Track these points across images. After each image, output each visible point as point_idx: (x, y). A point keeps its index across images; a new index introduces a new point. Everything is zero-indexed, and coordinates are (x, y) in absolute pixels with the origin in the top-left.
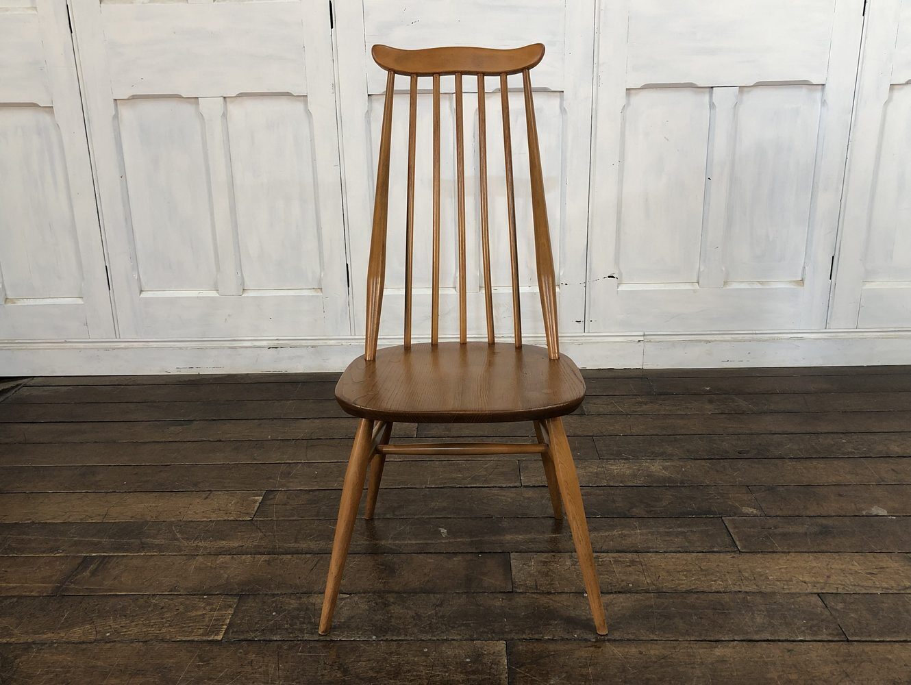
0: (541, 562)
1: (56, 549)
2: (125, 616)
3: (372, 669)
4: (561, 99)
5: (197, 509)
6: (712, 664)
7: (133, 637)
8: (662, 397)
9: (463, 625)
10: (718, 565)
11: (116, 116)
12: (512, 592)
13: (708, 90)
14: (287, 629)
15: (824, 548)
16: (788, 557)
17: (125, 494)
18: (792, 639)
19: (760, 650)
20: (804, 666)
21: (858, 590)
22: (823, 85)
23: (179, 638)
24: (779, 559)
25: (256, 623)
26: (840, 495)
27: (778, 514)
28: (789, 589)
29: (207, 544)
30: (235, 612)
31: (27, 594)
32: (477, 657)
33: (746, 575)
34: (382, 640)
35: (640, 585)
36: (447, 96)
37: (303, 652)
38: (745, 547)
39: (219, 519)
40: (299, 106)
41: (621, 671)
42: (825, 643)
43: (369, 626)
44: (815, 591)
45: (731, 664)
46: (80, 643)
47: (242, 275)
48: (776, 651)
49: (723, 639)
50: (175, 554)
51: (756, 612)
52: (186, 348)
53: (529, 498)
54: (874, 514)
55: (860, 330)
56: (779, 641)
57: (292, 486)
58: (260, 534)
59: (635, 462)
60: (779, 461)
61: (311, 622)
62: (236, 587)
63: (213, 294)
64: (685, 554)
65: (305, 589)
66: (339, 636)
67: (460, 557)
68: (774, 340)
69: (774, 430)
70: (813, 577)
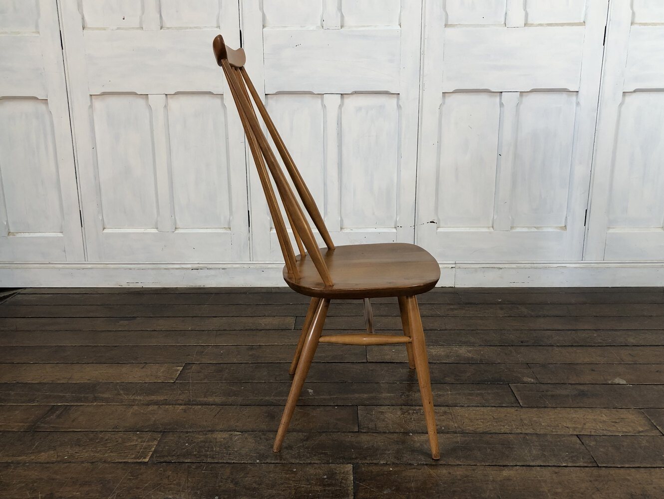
0: (380, 412)
1: (33, 401)
2: (79, 445)
3: (255, 482)
4: (397, 99)
5: (134, 374)
6: (501, 481)
7: (83, 459)
8: (468, 305)
9: (322, 453)
10: (506, 416)
11: (91, 107)
12: (358, 432)
13: (499, 94)
14: (195, 455)
15: (582, 405)
16: (557, 411)
17: (85, 365)
18: (558, 465)
19: (535, 473)
20: (567, 484)
21: (605, 433)
22: (577, 92)
23: (117, 461)
24: (549, 412)
26: (592, 370)
27: (549, 382)
28: (556, 432)
29: (141, 398)
30: (158, 443)
31: (10, 430)
32: (332, 475)
33: (526, 422)
34: (264, 463)
35: (450, 428)
36: (320, 96)
37: (206, 470)
38: (525, 404)
39: (151, 381)
40: (218, 102)
41: (435, 485)
42: (582, 468)
43: (255, 454)
44: (575, 433)
45: (514, 481)
46: (45, 463)
47: (175, 217)
48: (546, 473)
49: (509, 465)
50: (118, 404)
51: (532, 447)
52: (134, 269)
53: (372, 370)
54: (617, 383)
55: (606, 262)
56: (549, 466)
57: (204, 361)
58: (180, 392)
59: (447, 347)
60: (550, 348)
61: (213, 451)
62: (161, 426)
63: (154, 231)
64: (482, 408)
65: (210, 429)
66: (233, 460)
67: (322, 408)
68: (545, 268)
69: (546, 328)
70: (573, 424)
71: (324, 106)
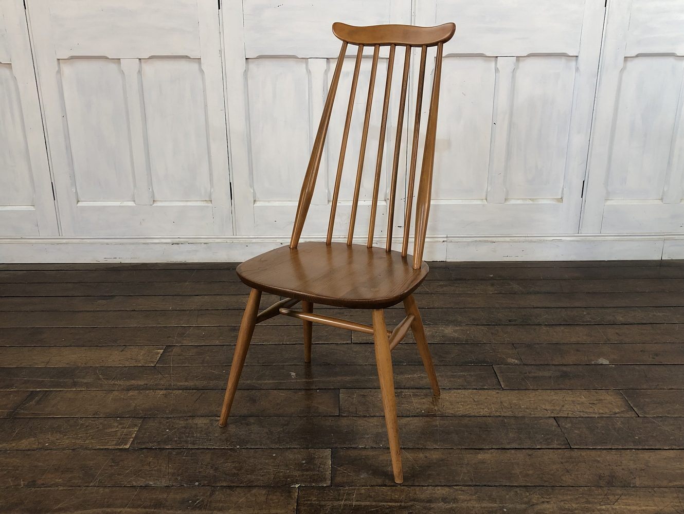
0: (361, 395)
1: (11, 386)
2: (60, 432)
3: (235, 468)
5: (115, 358)
6: (475, 464)
7: (65, 447)
8: (459, 281)
9: (302, 438)
10: (486, 398)
11: (59, 72)
12: (339, 416)
13: (494, 58)
14: (176, 441)
15: (562, 386)
16: (537, 393)
17: (62, 348)
18: (533, 447)
19: (509, 455)
20: (538, 466)
21: (582, 414)
22: (577, 56)
23: (98, 447)
24: (529, 394)
25: (154, 437)
26: (578, 350)
27: (532, 364)
28: (534, 414)
29: (121, 383)
30: (139, 429)
32: (310, 460)
33: (505, 404)
34: (244, 448)
35: (430, 411)
36: (304, 60)
37: (187, 457)
38: (507, 386)
39: (131, 365)
40: (195, 66)
41: (411, 469)
42: (555, 450)
43: (235, 439)
44: (552, 416)
45: (488, 464)
46: (27, 450)
47: (152, 189)
48: (520, 456)
49: (484, 448)
50: (98, 389)
51: (509, 430)
52: (111, 243)
53: (356, 352)
54: (600, 363)
55: (603, 235)
56: (524, 449)
57: (185, 343)
58: (160, 376)
59: (434, 327)
60: (537, 327)
61: (193, 437)
62: (141, 412)
63: (131, 204)
64: (463, 390)
65: (190, 414)
66: (213, 445)
67: (304, 392)
68: (540, 241)
69: (535, 305)
70: (552, 406)
71: (309, 72)
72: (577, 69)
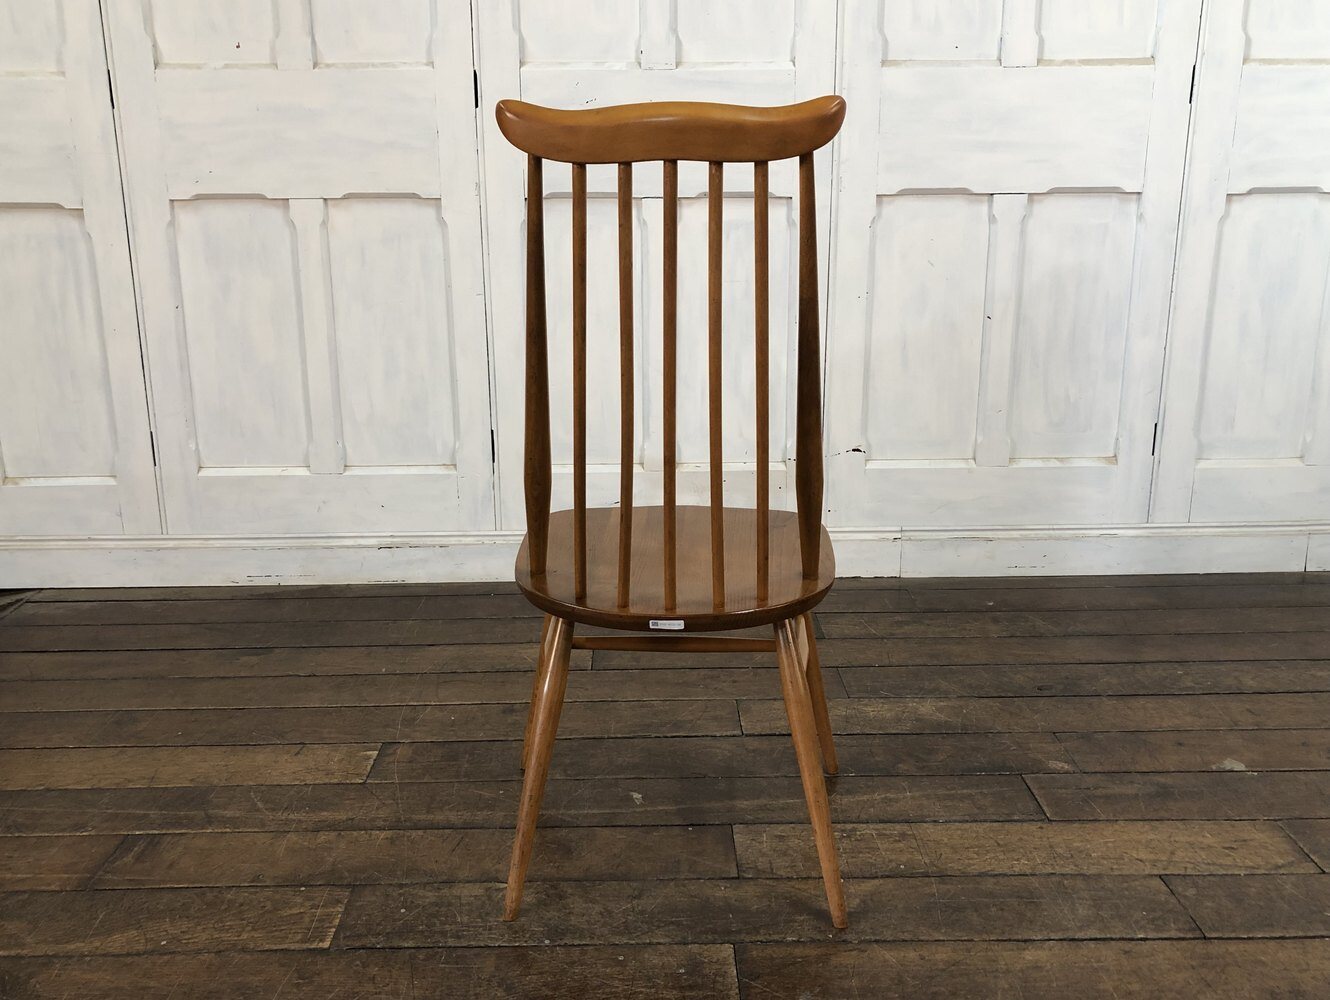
0: (776, 836)
1: (83, 826)
2: (187, 917)
3: (546, 985)
4: (788, 207)
5: (284, 767)
6: (1022, 971)
7: (200, 947)
8: (930, 615)
9: (672, 923)
10: (1021, 839)
11: (172, 223)
12: (738, 878)
13: (986, 198)
14: (422, 932)
15: (1164, 814)
16: (1116, 827)
17: (180, 749)
18: (1129, 936)
19: (1086, 953)
20: (1148, 973)
21: (1212, 869)
22: (1139, 193)
23: (267, 947)
24: (1103, 830)
25: (378, 925)
26: (1180, 744)
27: (1097, 770)
28: (1120, 870)
29: (301, 816)
30: (346, 908)
31: (43, 888)
32: (695, 966)
33: (1060, 851)
34: (559, 945)
35: (916, 866)
37: (447, 963)
38: (1056, 814)
39: (317, 782)
40: (429, 213)
41: (896, 981)
42: (1174, 942)
43: (539, 926)
44: (1156, 872)
45: (1047, 971)
46: (123, 955)
47: (344, 446)
48: (1108, 954)
49: (1034, 938)
50: (256, 830)
51: (1076, 901)
52: (262, 548)
53: (754, 751)
54: (1228, 768)
55: (1194, 525)
56: (1111, 939)
57: (420, 737)
58: (377, 803)
59: (897, 702)
60: (1095, 700)
61: (456, 923)
62: (346, 874)
63: (303, 472)
64: (975, 824)
65: (445, 878)
66: (497, 940)
67: (662, 831)
68: (1076, 538)
69: (1084, 659)
70: (1151, 853)
71: (642, 223)
72: (1140, 217)
